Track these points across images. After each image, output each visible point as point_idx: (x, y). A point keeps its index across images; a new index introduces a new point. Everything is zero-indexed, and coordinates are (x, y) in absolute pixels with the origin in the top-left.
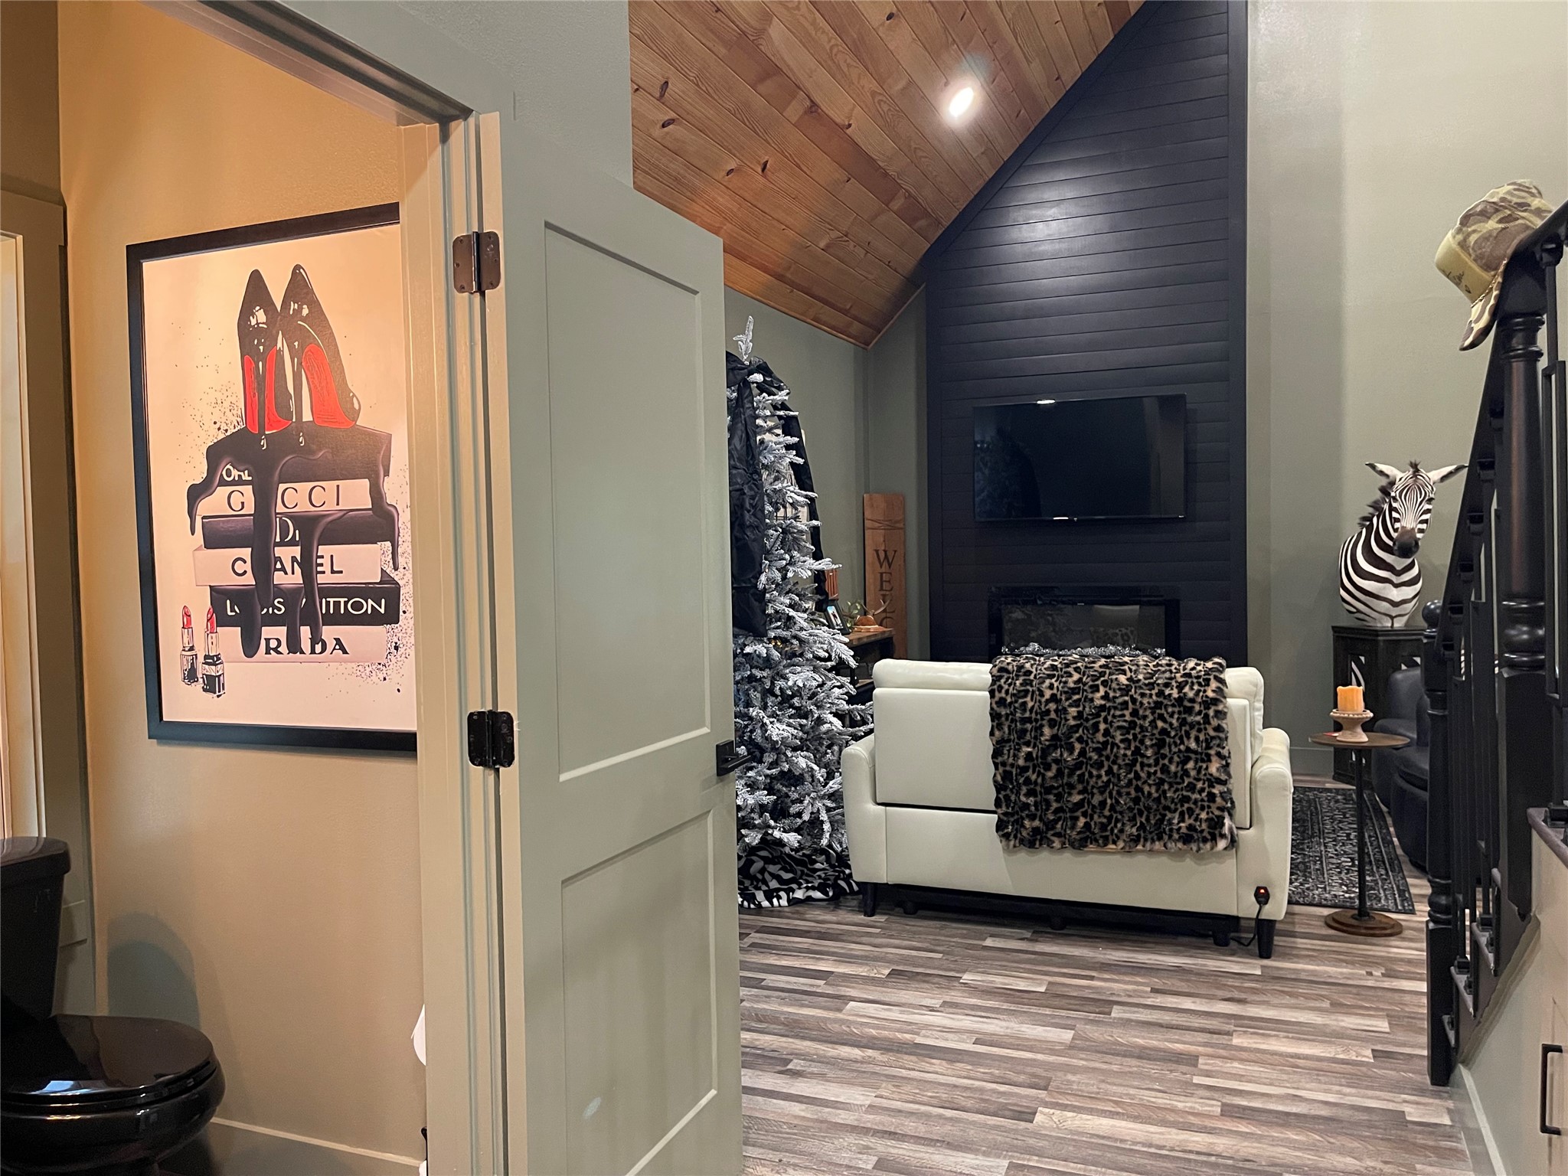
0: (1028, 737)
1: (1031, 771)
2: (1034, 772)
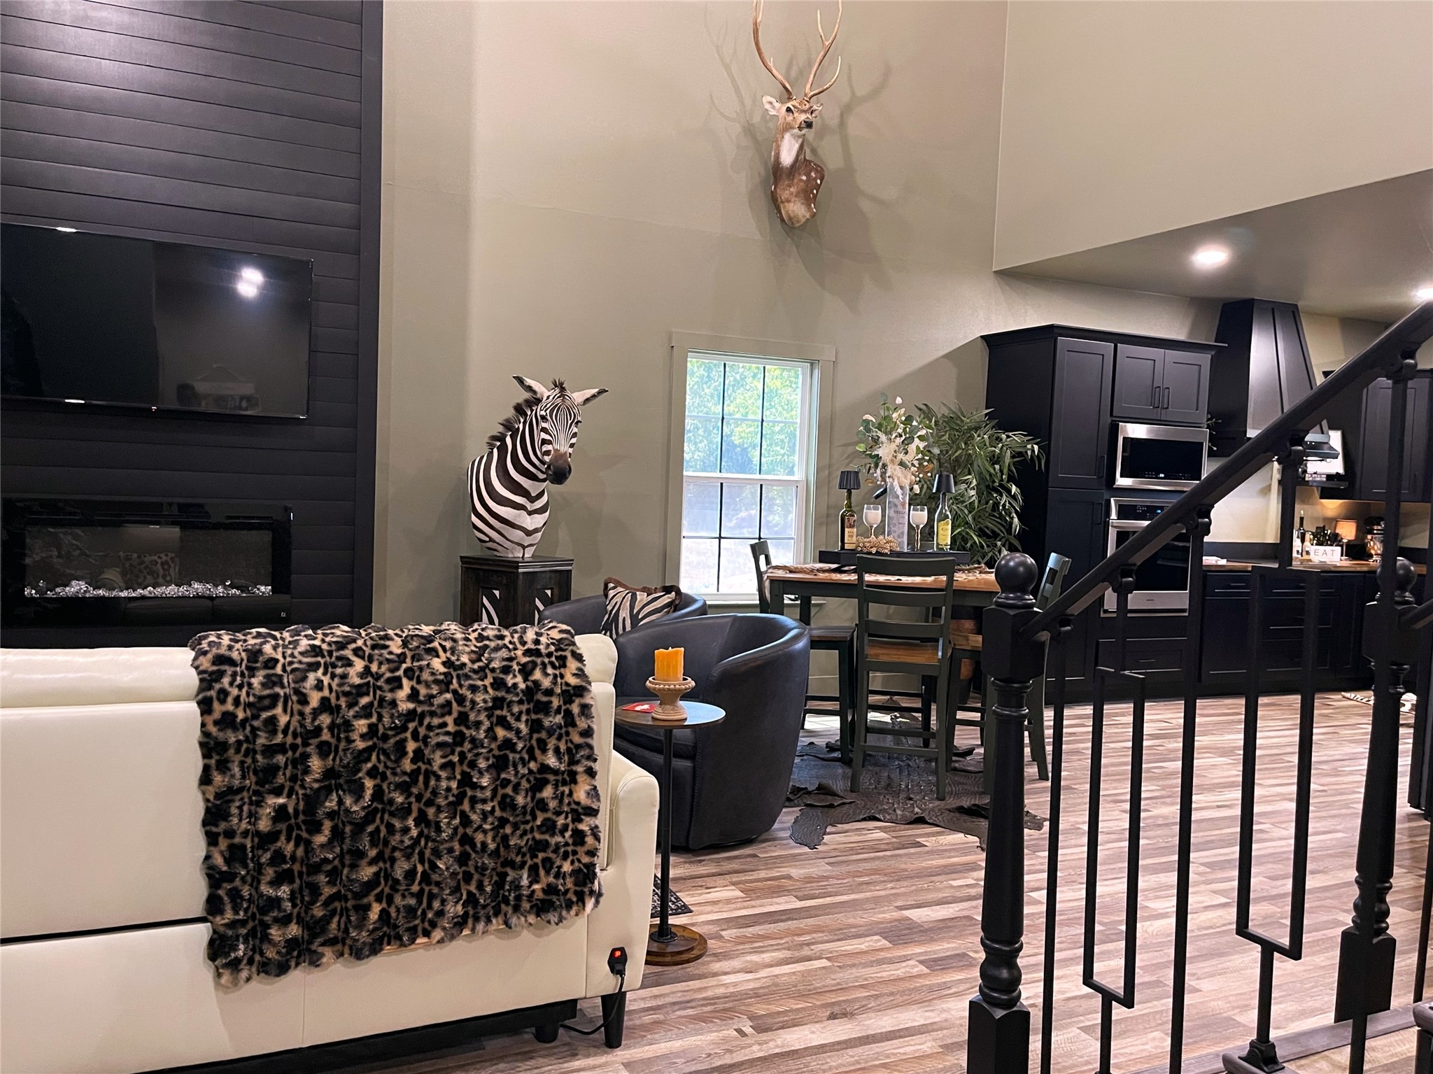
0: (280, 779)
1: (283, 838)
2: (288, 840)
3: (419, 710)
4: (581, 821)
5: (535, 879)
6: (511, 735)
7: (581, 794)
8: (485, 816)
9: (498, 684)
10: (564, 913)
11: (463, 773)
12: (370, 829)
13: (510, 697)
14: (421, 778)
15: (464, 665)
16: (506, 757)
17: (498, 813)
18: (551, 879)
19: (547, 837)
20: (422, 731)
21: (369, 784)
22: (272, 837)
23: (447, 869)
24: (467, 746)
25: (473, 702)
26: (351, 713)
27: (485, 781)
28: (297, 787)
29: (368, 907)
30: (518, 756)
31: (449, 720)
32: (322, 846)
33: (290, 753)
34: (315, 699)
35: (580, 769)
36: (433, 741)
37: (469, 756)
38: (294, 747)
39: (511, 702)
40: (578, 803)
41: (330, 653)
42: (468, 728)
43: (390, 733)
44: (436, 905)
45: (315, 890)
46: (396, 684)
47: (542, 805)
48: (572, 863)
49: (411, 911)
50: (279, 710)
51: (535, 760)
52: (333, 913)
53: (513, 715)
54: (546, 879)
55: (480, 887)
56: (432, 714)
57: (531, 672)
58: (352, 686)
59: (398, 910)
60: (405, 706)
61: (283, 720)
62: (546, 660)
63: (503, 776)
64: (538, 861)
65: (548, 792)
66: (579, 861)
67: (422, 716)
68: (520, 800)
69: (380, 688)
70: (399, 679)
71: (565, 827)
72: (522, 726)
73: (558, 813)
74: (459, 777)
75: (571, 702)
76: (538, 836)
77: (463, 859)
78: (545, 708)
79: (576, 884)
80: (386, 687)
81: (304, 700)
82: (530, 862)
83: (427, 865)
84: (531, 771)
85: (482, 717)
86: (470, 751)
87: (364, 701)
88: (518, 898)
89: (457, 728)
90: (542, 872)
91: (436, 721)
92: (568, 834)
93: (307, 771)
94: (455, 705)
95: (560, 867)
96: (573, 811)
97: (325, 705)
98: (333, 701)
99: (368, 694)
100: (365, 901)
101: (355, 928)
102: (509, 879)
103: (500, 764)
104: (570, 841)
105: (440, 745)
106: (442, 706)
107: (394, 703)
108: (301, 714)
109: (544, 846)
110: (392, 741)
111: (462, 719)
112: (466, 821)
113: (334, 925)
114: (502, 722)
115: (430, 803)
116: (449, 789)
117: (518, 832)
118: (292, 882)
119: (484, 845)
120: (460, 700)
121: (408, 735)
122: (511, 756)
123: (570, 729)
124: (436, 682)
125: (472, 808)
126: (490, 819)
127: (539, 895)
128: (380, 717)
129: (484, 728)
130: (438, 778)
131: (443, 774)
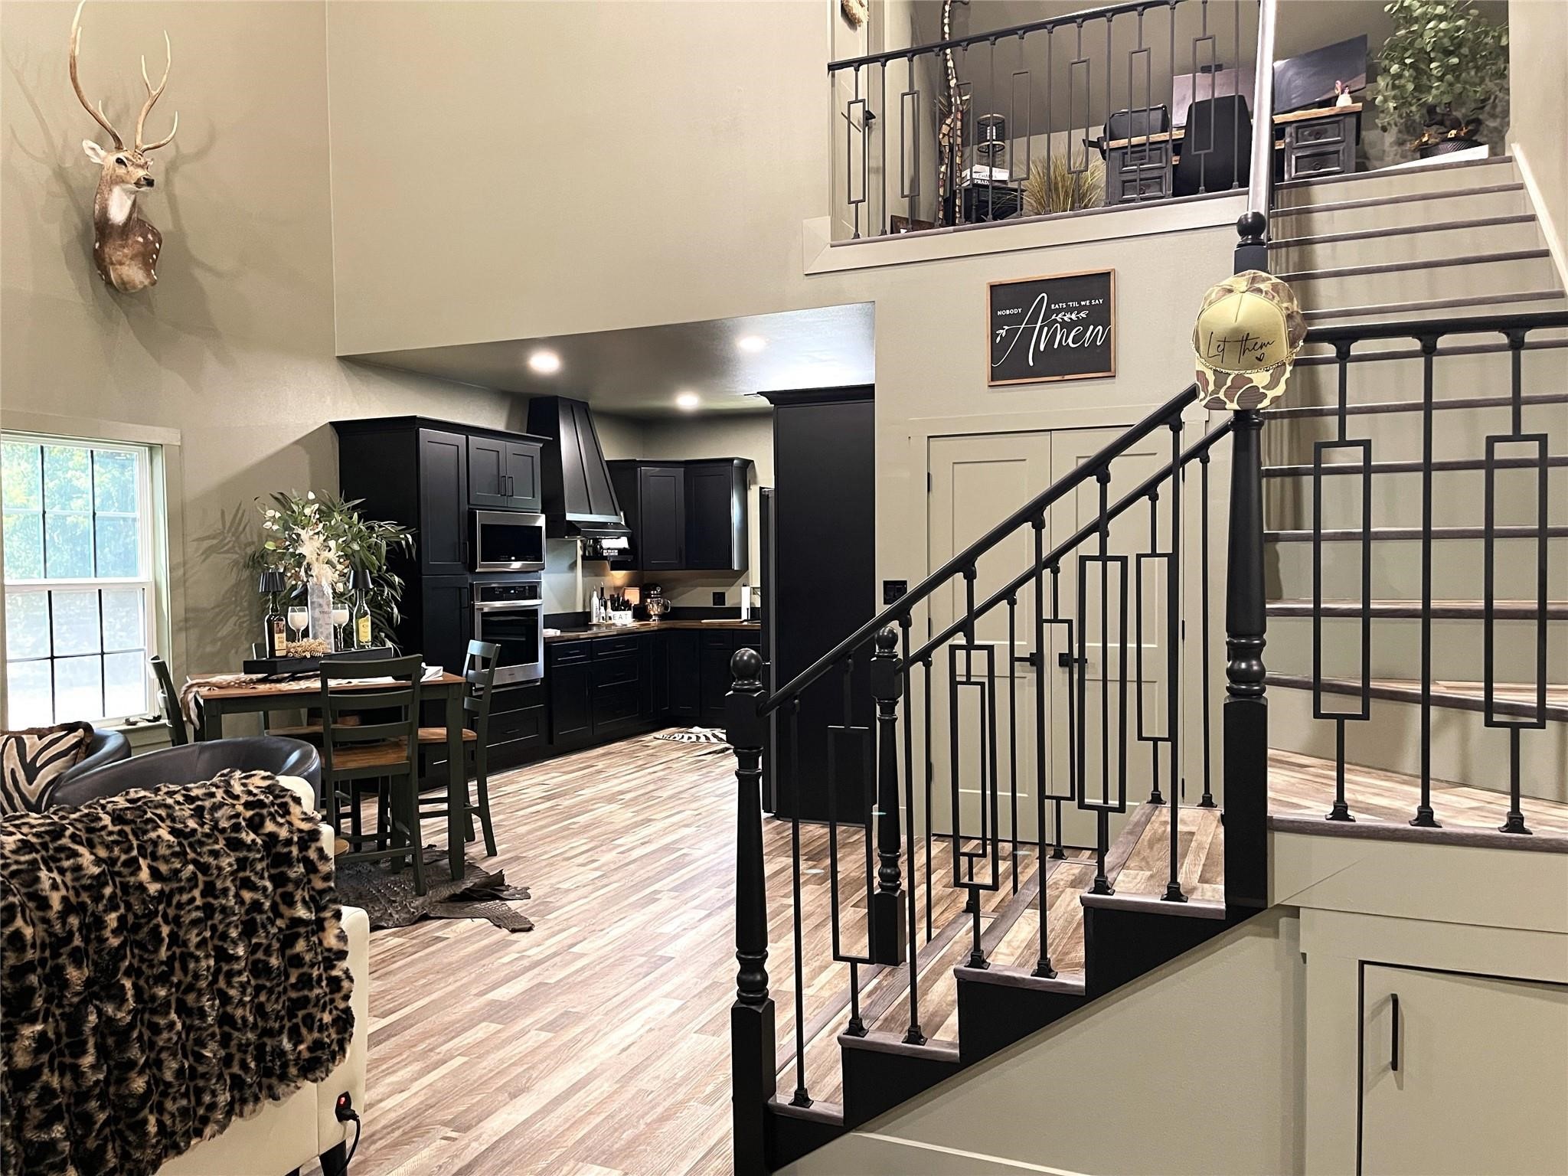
0: (38, 1002)
1: (46, 1070)
2: (52, 1071)
3: (167, 889)
4: (333, 967)
5: (296, 1038)
6: (258, 896)
7: (331, 941)
8: (243, 987)
9: (235, 844)
10: (330, 1065)
11: (216, 948)
12: (135, 1035)
13: (252, 855)
14: (177, 965)
15: (194, 831)
16: (254, 920)
17: (253, 982)
18: (316, 1035)
19: (306, 992)
20: (171, 912)
21: (128, 984)
22: (35, 1072)
23: (215, 1055)
24: (218, 916)
25: (220, 868)
26: (101, 907)
27: (241, 951)
28: (53, 1008)
29: (145, 1121)
30: (265, 916)
31: (196, 893)
32: (92, 1067)
33: (39, 970)
34: (55, 900)
35: (328, 914)
36: (187, 919)
37: (221, 928)
38: (43, 962)
39: (254, 860)
40: (330, 950)
41: (45, 846)
42: (216, 897)
43: (143, 921)
44: (207, 1099)
45: (87, 1120)
46: (133, 865)
47: (297, 961)
48: (331, 1012)
49: (184, 1112)
50: (19, 922)
51: (281, 916)
52: (106, 1140)
53: (256, 874)
54: (310, 1037)
55: (244, 1066)
56: (181, 890)
57: (262, 824)
58: (92, 877)
59: (173, 1116)
60: (153, 888)
61: (28, 932)
62: (272, 810)
63: (254, 941)
64: (298, 1020)
65: (300, 946)
66: (336, 1008)
67: (172, 893)
68: (274, 962)
69: (119, 874)
70: (135, 860)
71: (320, 977)
72: (268, 884)
73: (312, 966)
74: (213, 953)
75: (307, 848)
76: (294, 995)
77: (226, 1040)
78: (287, 860)
79: (338, 1033)
80: (125, 871)
81: (43, 903)
82: (288, 1025)
83: (191, 1058)
84: (280, 929)
85: (228, 883)
86: (221, 922)
87: (108, 891)
88: (285, 1066)
89: (205, 900)
90: (304, 1031)
91: (185, 897)
92: (324, 983)
93: (65, 984)
94: (200, 875)
95: (321, 1020)
96: (325, 959)
97: (68, 908)
98: (73, 899)
99: (107, 884)
100: (141, 1115)
101: (136, 1148)
102: (268, 1049)
103: (249, 929)
104: (327, 990)
105: (195, 923)
106: (189, 880)
107: (141, 887)
108: (45, 921)
109: (304, 1002)
110: (146, 930)
111: (209, 890)
112: (225, 999)
113: (110, 1154)
114: (247, 884)
115: (190, 988)
116: (209, 968)
117: (274, 997)
118: (61, 1119)
119: (244, 1019)
120: (204, 868)
121: (160, 919)
122: (258, 918)
123: (312, 876)
124: (175, 854)
125: (229, 984)
126: (249, 990)
127: (306, 1055)
128: (129, 907)
129: (232, 893)
130: (197, 960)
131: (201, 954)
